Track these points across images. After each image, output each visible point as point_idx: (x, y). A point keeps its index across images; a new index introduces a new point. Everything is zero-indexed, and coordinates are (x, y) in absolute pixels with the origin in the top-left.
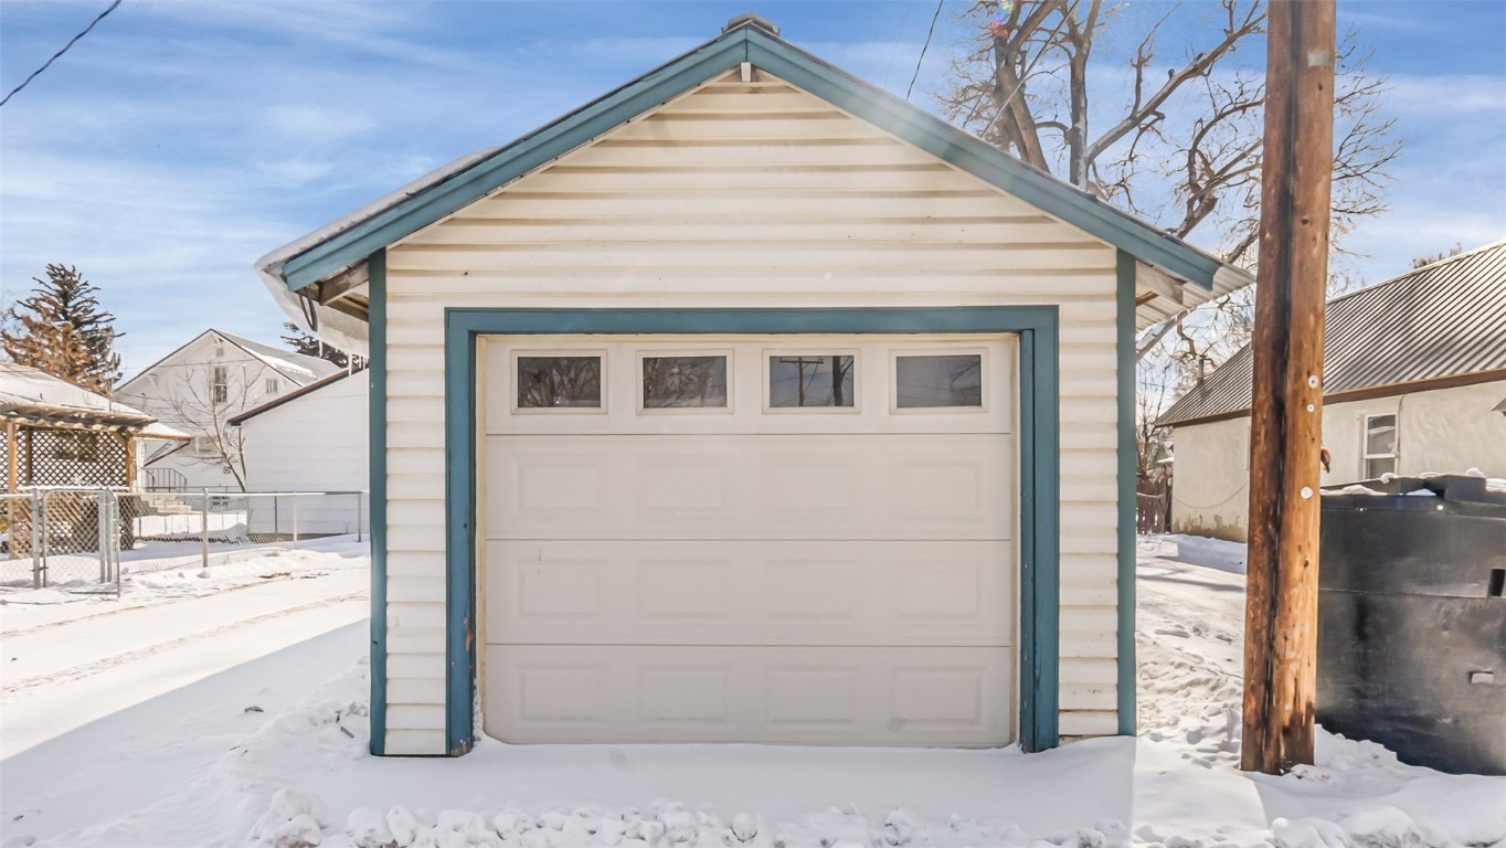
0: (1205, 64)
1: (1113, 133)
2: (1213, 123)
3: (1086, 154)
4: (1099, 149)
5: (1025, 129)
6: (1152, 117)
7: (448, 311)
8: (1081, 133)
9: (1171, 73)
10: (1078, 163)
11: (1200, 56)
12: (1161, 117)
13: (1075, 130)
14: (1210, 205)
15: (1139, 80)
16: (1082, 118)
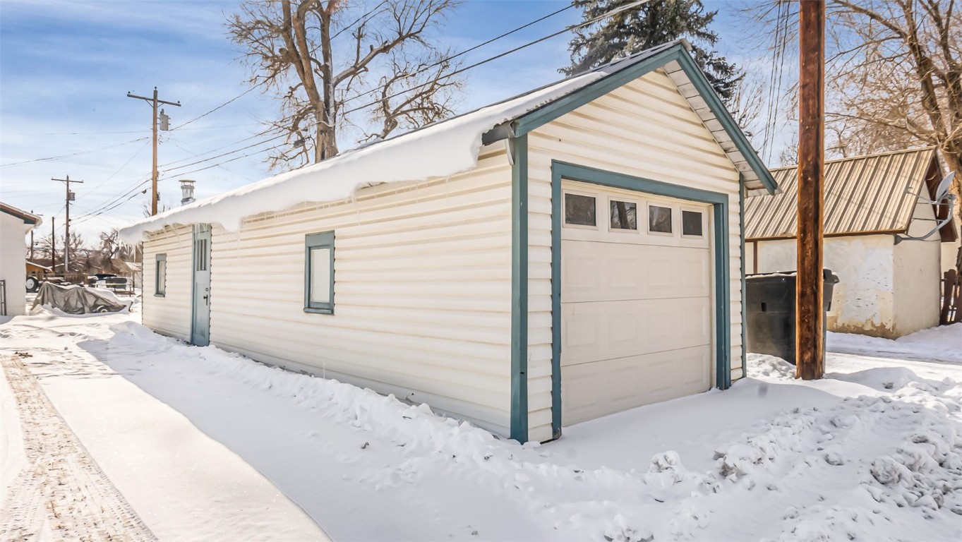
0: (389, 47)
1: (345, 73)
2: (392, 81)
3: (333, 82)
4: (339, 80)
5: (305, 59)
6: (363, 69)
7: (554, 161)
8: (330, 69)
9: (372, 48)
10: (329, 87)
11: (386, 42)
12: (366, 70)
13: (327, 67)
14: (395, 124)
15: (359, 47)
16: (330, 59)
